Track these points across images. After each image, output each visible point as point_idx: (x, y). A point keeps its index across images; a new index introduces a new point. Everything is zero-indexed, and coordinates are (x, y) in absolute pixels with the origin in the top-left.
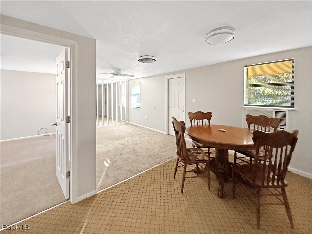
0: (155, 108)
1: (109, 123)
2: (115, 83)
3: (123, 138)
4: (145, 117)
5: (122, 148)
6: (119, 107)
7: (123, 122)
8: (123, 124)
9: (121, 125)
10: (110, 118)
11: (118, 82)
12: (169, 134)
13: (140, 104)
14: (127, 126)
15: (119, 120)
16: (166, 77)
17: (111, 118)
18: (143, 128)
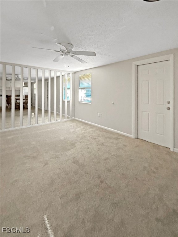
0: (113, 103)
1: (51, 119)
2: (59, 76)
3: (73, 145)
4: (99, 113)
5: (76, 173)
6: (63, 102)
7: (68, 118)
8: (68, 121)
9: (66, 121)
10: (52, 113)
11: (62, 76)
12: (138, 138)
13: (89, 99)
14: (74, 124)
15: (63, 116)
16: (133, 62)
17: (54, 113)
18: (96, 127)
